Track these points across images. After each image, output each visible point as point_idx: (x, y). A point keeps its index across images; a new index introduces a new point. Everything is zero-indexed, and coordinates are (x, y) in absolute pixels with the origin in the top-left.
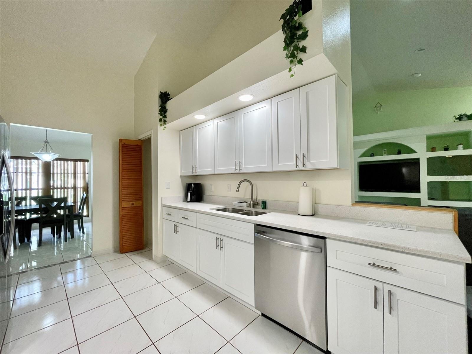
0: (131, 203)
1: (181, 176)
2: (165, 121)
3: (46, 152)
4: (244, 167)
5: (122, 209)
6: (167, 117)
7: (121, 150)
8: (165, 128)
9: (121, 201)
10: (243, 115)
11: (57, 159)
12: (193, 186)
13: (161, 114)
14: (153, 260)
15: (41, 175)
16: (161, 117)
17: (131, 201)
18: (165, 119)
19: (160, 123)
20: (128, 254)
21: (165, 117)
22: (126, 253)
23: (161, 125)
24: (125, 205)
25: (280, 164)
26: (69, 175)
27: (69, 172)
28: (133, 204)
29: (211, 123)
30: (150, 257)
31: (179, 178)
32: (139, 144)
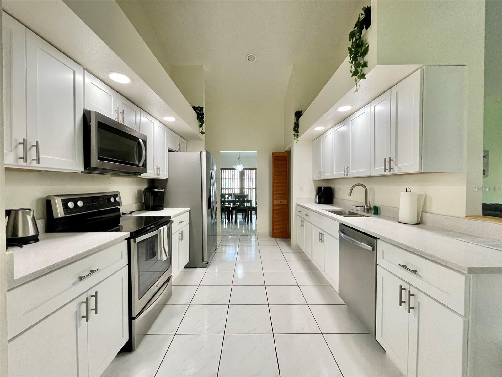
0: (280, 201)
1: (313, 180)
2: (298, 135)
3: (239, 165)
4: (351, 172)
5: (274, 205)
6: (299, 132)
7: (273, 161)
8: (298, 141)
9: (273, 199)
10: (351, 121)
11: (245, 169)
12: (323, 189)
13: (294, 130)
14: (290, 247)
15: (239, 179)
16: (294, 132)
17: (280, 199)
18: (297, 133)
19: (294, 138)
20: (277, 239)
21: (297, 132)
22: (276, 238)
23: (295, 139)
24: (275, 202)
25: (376, 169)
26: (253, 179)
27: (253, 177)
28: (281, 202)
29: (331, 131)
30: (289, 244)
31: (312, 182)
32: (285, 155)
